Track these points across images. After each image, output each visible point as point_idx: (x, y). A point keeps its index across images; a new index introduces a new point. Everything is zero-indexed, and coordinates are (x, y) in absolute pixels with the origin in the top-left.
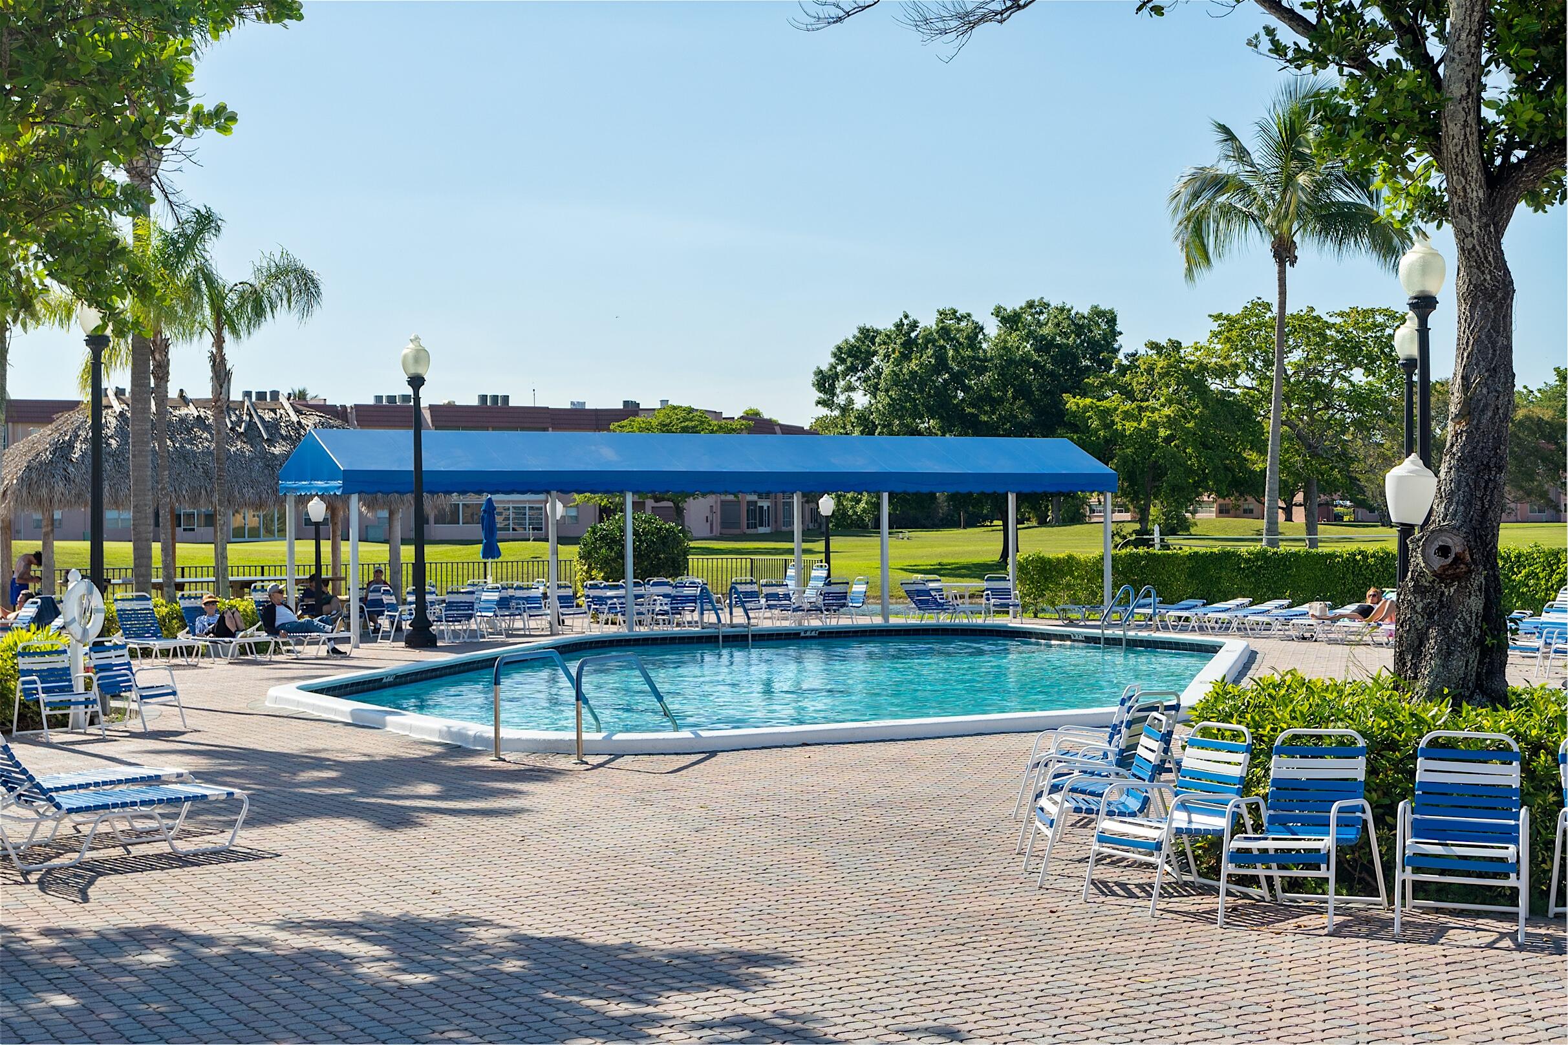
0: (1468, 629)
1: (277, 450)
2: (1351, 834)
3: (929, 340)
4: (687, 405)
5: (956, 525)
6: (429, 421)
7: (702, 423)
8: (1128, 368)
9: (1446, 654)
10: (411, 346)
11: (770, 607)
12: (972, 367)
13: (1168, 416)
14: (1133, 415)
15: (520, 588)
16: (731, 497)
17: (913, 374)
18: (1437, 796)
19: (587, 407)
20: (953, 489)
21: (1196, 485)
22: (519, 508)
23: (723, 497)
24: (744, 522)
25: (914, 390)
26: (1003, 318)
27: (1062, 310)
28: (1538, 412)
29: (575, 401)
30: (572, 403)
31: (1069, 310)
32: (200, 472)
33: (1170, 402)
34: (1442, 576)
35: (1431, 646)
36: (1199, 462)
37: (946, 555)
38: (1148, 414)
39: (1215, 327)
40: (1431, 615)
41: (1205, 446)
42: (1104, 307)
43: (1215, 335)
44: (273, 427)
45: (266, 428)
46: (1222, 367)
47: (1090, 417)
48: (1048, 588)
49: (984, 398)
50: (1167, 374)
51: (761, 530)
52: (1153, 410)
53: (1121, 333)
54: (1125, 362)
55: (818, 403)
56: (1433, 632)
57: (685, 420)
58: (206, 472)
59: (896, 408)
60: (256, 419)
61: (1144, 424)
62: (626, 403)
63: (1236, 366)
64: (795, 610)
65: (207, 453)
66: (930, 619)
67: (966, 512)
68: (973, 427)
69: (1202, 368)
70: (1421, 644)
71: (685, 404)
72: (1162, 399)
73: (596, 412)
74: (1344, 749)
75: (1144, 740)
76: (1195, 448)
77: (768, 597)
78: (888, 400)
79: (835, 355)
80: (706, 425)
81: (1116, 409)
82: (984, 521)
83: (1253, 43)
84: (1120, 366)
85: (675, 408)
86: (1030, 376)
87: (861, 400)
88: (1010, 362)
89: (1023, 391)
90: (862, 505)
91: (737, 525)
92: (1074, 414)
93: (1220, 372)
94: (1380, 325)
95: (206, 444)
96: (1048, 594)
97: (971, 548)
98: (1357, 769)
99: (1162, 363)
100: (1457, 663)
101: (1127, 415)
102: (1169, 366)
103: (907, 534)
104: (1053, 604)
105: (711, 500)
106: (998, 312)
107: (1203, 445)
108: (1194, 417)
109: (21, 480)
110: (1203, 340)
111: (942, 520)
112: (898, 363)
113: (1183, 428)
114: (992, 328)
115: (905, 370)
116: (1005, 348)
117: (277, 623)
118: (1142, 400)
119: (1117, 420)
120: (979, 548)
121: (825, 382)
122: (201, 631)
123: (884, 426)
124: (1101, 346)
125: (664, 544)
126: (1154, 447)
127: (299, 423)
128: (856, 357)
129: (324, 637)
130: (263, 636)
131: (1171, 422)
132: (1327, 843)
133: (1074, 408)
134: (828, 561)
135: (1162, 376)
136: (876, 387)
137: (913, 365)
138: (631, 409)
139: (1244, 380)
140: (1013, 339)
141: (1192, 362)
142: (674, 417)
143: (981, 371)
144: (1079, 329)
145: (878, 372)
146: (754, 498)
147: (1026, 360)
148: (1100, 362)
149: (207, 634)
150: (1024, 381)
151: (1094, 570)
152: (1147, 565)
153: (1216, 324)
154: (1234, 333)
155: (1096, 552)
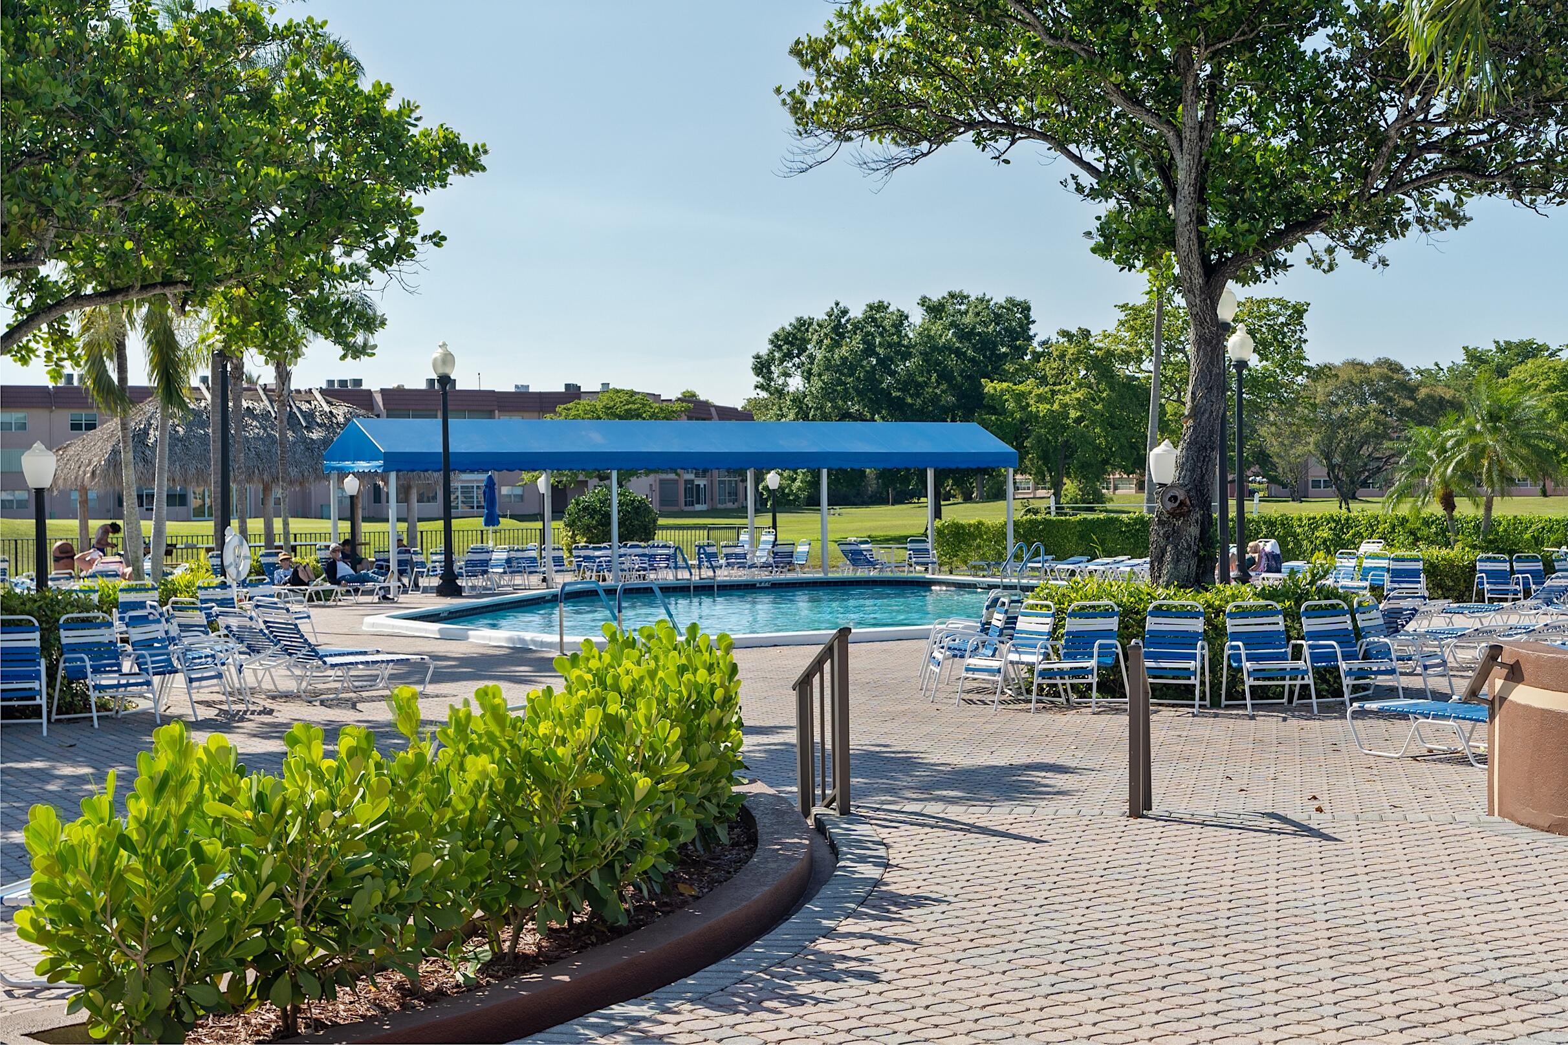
0: (1189, 546)
1: (314, 436)
2: (1109, 661)
3: (857, 326)
4: (629, 388)
5: (884, 502)
6: (381, 404)
7: (644, 405)
8: (1042, 354)
9: (1176, 561)
10: (440, 350)
11: (728, 565)
12: (897, 353)
13: (1078, 399)
14: (1046, 398)
15: (518, 550)
16: (672, 476)
17: (844, 359)
18: (1158, 638)
19: (531, 390)
20: (881, 466)
21: (1106, 462)
22: (467, 487)
23: (664, 476)
24: (682, 500)
25: (844, 375)
26: (928, 307)
27: (982, 300)
28: (1440, 391)
29: (519, 384)
30: (517, 386)
31: (988, 301)
32: (252, 454)
33: (1080, 385)
34: (1173, 514)
35: (1168, 557)
36: (1107, 441)
37: (875, 529)
38: (1060, 397)
39: (1122, 316)
40: (1168, 538)
41: (1113, 427)
42: (1019, 298)
43: (1122, 324)
44: (310, 416)
45: (304, 417)
46: (1127, 353)
47: (1007, 400)
48: (961, 549)
49: (909, 384)
50: (1078, 359)
51: (698, 507)
52: (1065, 393)
53: (1034, 322)
54: (1039, 349)
55: (757, 387)
56: (1169, 548)
57: (628, 403)
58: (258, 454)
59: (828, 392)
60: (295, 410)
61: (1056, 406)
62: (567, 386)
63: (1141, 352)
64: (750, 567)
65: (258, 438)
66: (862, 573)
67: (894, 489)
68: (900, 411)
69: (1109, 354)
70: (1163, 555)
71: (627, 388)
72: (1073, 383)
73: (540, 395)
74: (1107, 613)
75: (996, 616)
76: (1104, 429)
77: (727, 556)
78: (820, 383)
79: (772, 342)
80: (647, 408)
81: (1030, 393)
82: (912, 498)
83: (1064, 183)
84: (1034, 352)
85: (618, 391)
86: (952, 361)
87: (796, 383)
88: (934, 348)
89: (945, 376)
90: (798, 483)
91: (675, 503)
92: (992, 397)
93: (1126, 358)
94: (1273, 314)
95: (256, 431)
96: (961, 554)
97: (900, 522)
98: (1113, 624)
99: (1072, 350)
100: (1183, 566)
101: (1041, 398)
102: (1080, 352)
103: (838, 511)
104: (965, 562)
105: (651, 477)
106: (923, 301)
107: (1110, 424)
108: (1102, 400)
109: (108, 461)
110: (1111, 328)
111: (871, 497)
112: (830, 349)
113: (1091, 410)
114: (917, 317)
115: (836, 356)
116: (929, 336)
117: (339, 576)
118: (1054, 384)
119: (1032, 402)
120: (906, 522)
121: (762, 367)
122: (279, 582)
123: (816, 409)
124: (1017, 333)
125: (637, 514)
126: (1065, 428)
127: (331, 412)
128: (792, 344)
129: (378, 586)
130: (328, 586)
131: (1081, 404)
132: (1092, 663)
133: (992, 391)
134: (774, 527)
135: (1072, 362)
136: (809, 372)
137: (844, 351)
138: (573, 393)
139: (1147, 365)
140: (935, 329)
141: (1100, 349)
142: (618, 400)
143: (906, 356)
144: (998, 318)
145: (811, 358)
146: (691, 476)
147: (948, 348)
148: (1017, 348)
149: (285, 584)
150: (946, 366)
151: (999, 535)
152: (1044, 529)
153: (1123, 314)
154: (1138, 322)
155: (1002, 520)
